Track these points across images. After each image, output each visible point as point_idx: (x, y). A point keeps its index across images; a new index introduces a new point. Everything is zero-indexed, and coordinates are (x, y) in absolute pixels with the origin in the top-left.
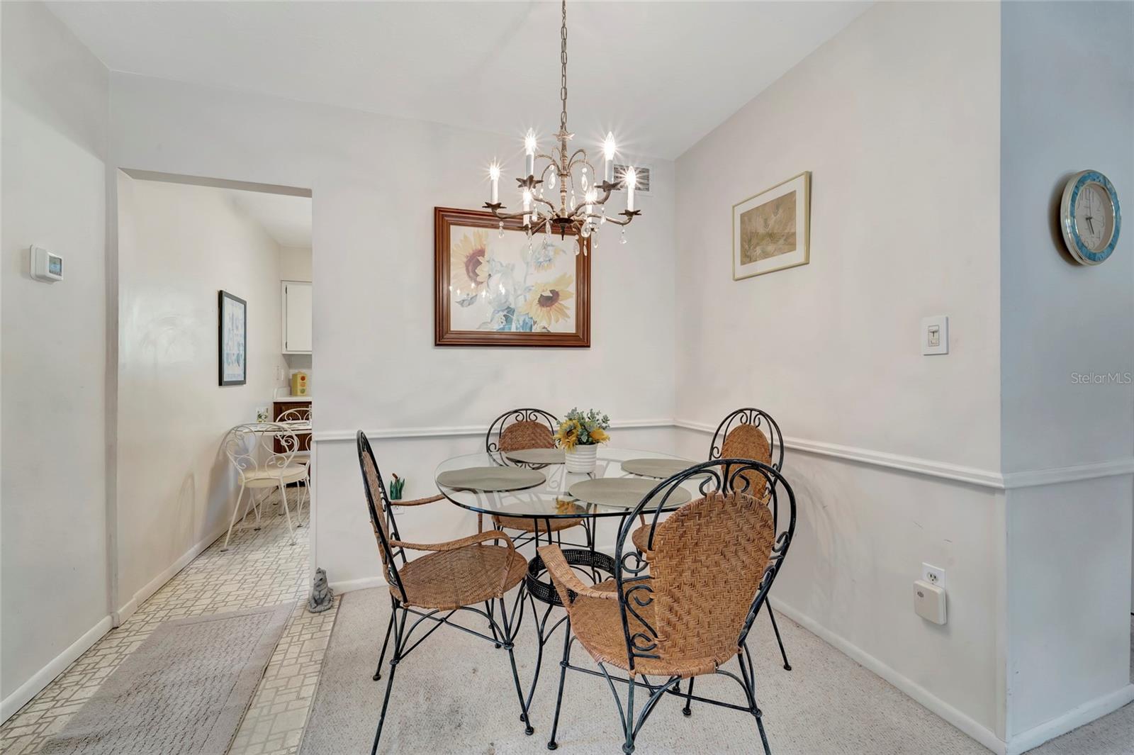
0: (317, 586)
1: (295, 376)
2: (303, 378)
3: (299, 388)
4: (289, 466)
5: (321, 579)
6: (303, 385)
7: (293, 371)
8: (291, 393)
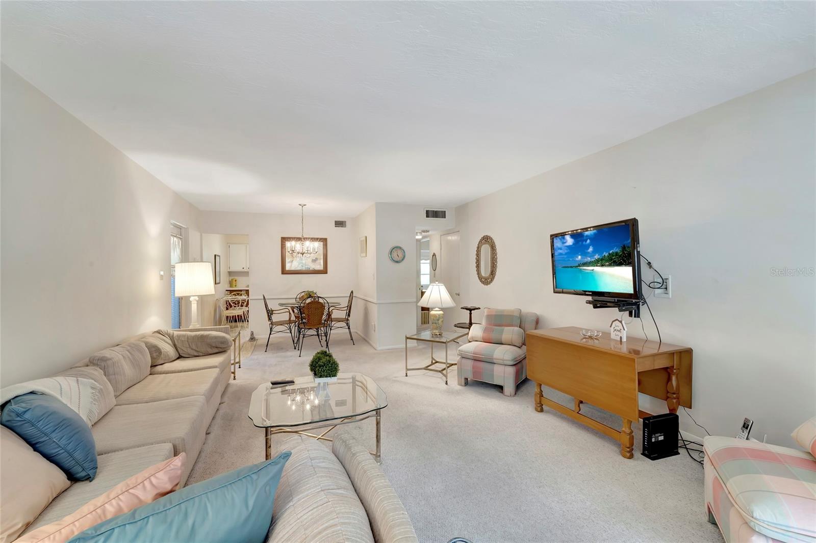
0: (251, 335)
1: (232, 279)
2: (236, 281)
3: (234, 285)
4: (238, 310)
5: (252, 334)
6: (236, 283)
7: (231, 278)
8: (231, 287)
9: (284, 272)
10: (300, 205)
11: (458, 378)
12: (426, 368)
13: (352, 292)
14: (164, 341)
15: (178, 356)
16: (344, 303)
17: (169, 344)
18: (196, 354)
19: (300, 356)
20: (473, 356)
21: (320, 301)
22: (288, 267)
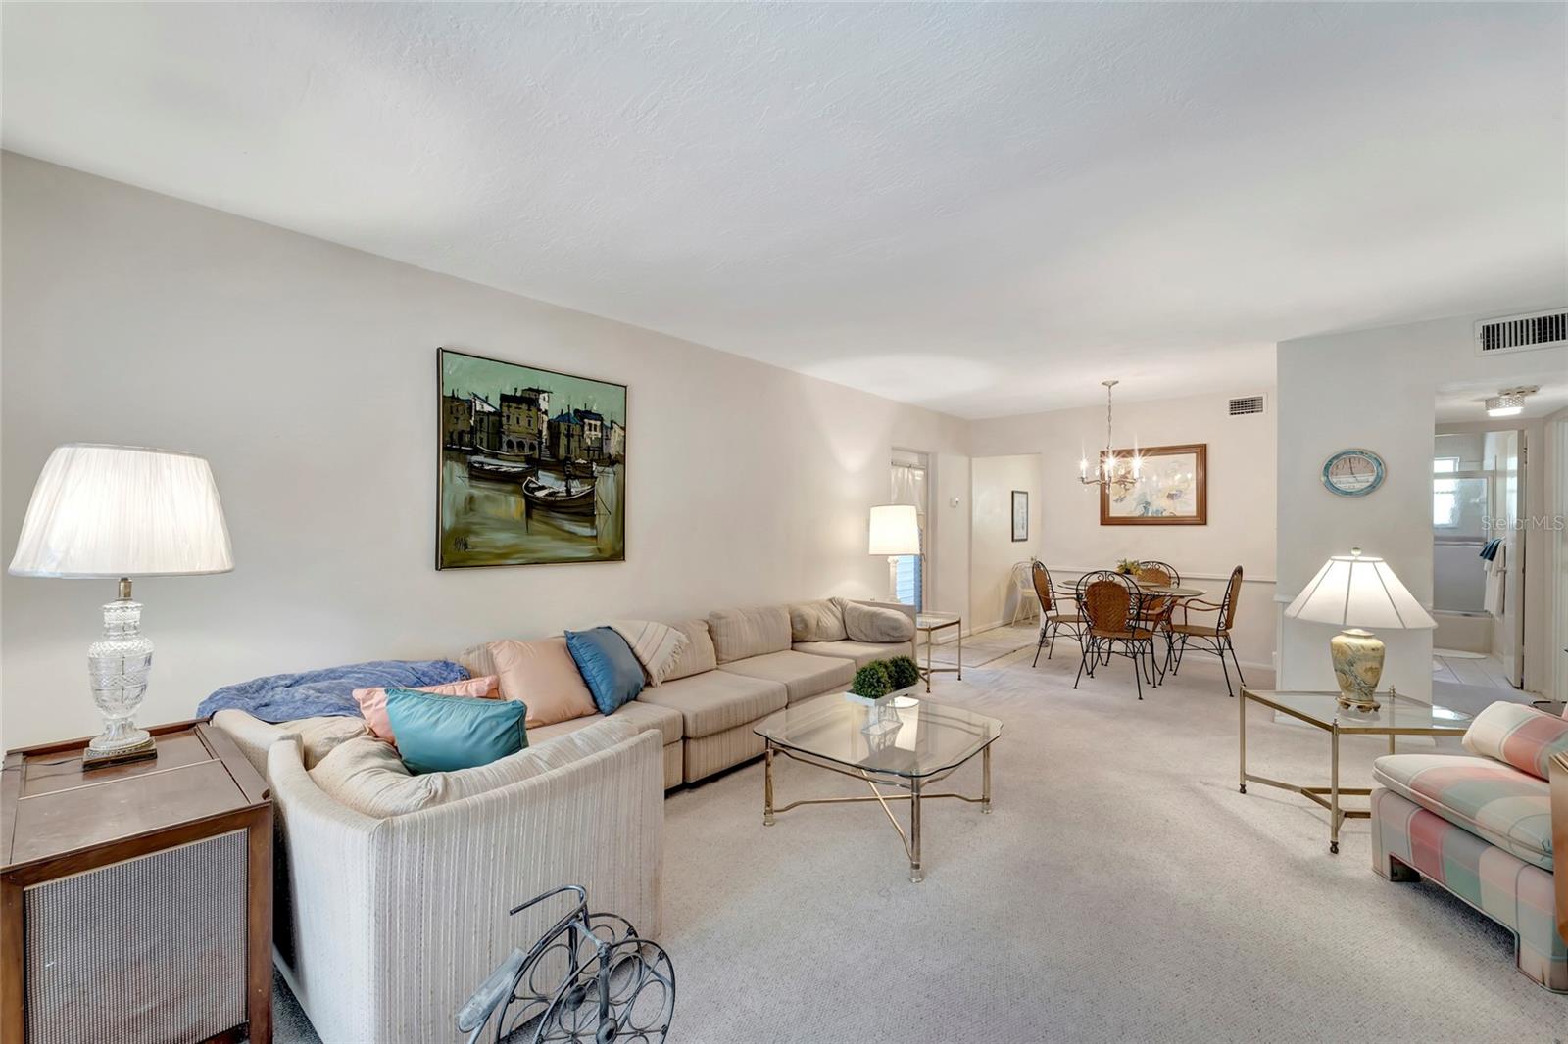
9: (1106, 520)
10: (1104, 384)
11: (1374, 847)
12: (1311, 793)
13: (1239, 571)
14: (832, 612)
15: (844, 636)
16: (1217, 594)
17: (837, 617)
18: (865, 639)
19: (1075, 688)
20: (1412, 794)
21: (1116, 580)
22: (1115, 511)
